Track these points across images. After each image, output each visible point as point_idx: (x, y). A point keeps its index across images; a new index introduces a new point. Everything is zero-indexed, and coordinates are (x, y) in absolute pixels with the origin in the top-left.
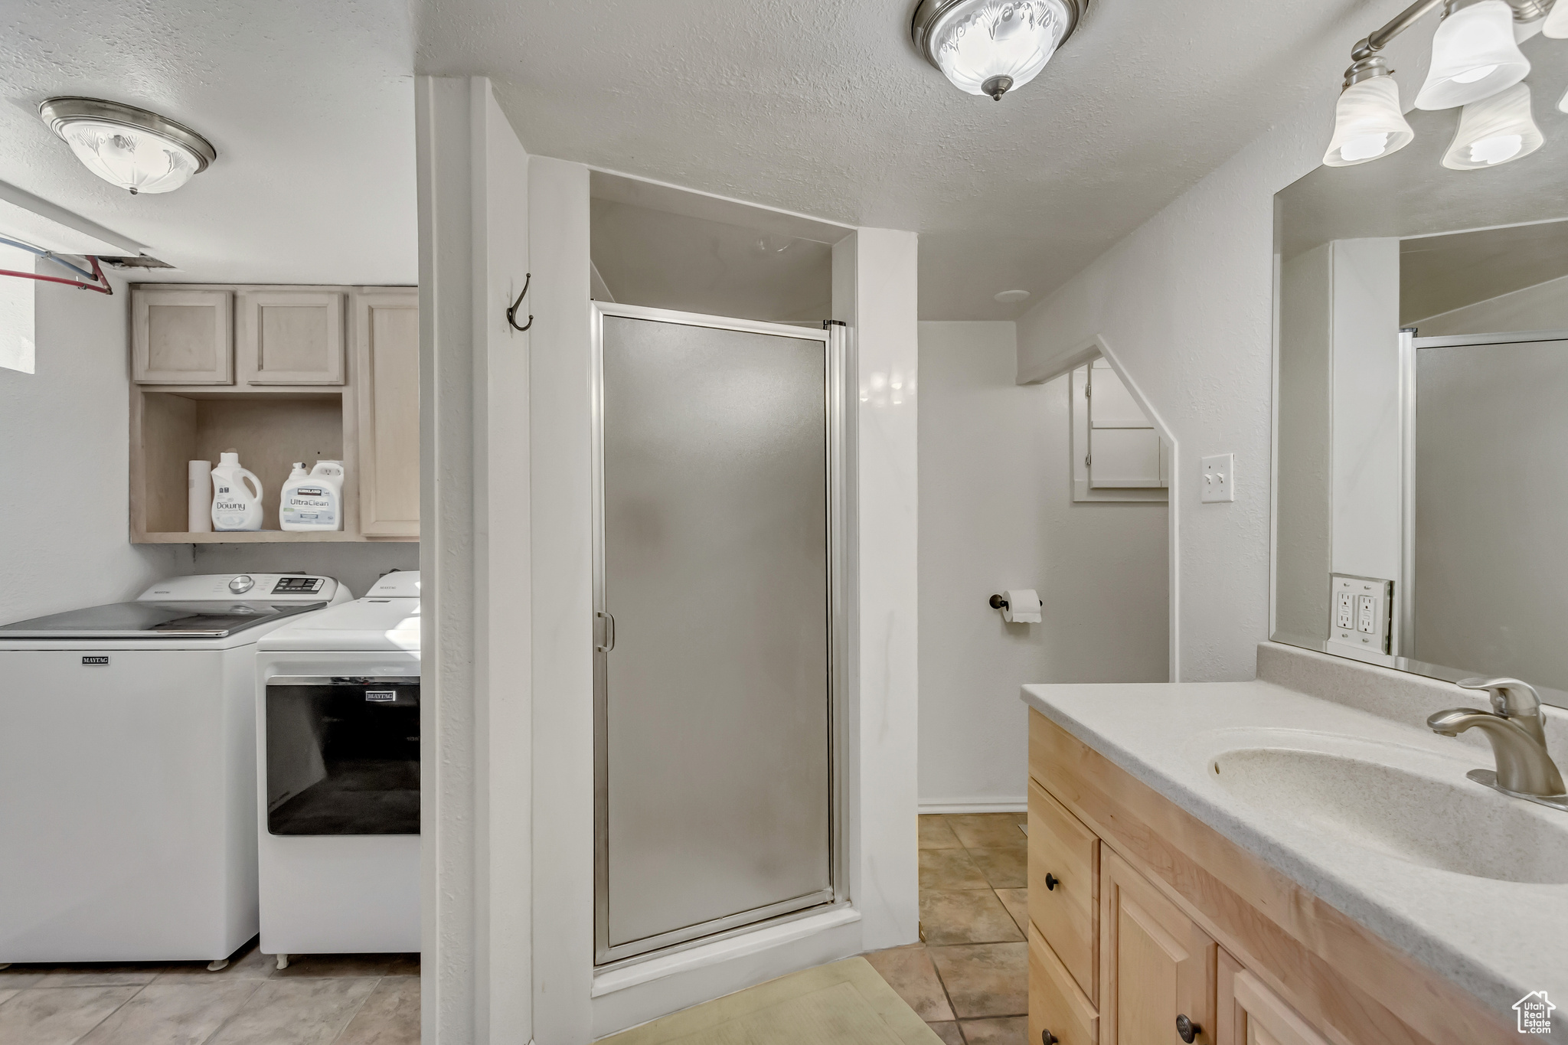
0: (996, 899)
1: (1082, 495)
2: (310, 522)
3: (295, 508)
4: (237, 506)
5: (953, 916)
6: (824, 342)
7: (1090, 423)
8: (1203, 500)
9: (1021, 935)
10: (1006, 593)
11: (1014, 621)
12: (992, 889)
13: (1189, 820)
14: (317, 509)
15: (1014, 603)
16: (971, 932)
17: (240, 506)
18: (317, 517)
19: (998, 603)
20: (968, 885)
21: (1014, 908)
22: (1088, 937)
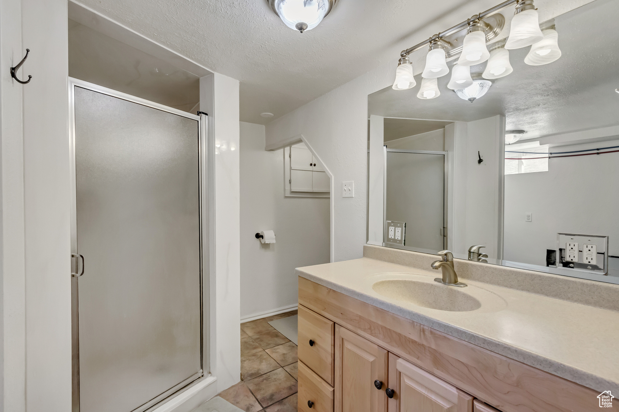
0: (267, 354)
1: (288, 194)
5: (254, 366)
6: (198, 121)
7: (291, 167)
8: (343, 197)
9: (279, 366)
10: (262, 232)
11: (266, 243)
12: (264, 350)
13: (377, 310)
15: (266, 236)
16: (260, 370)
19: (258, 236)
20: (254, 351)
21: (274, 355)
22: (329, 360)
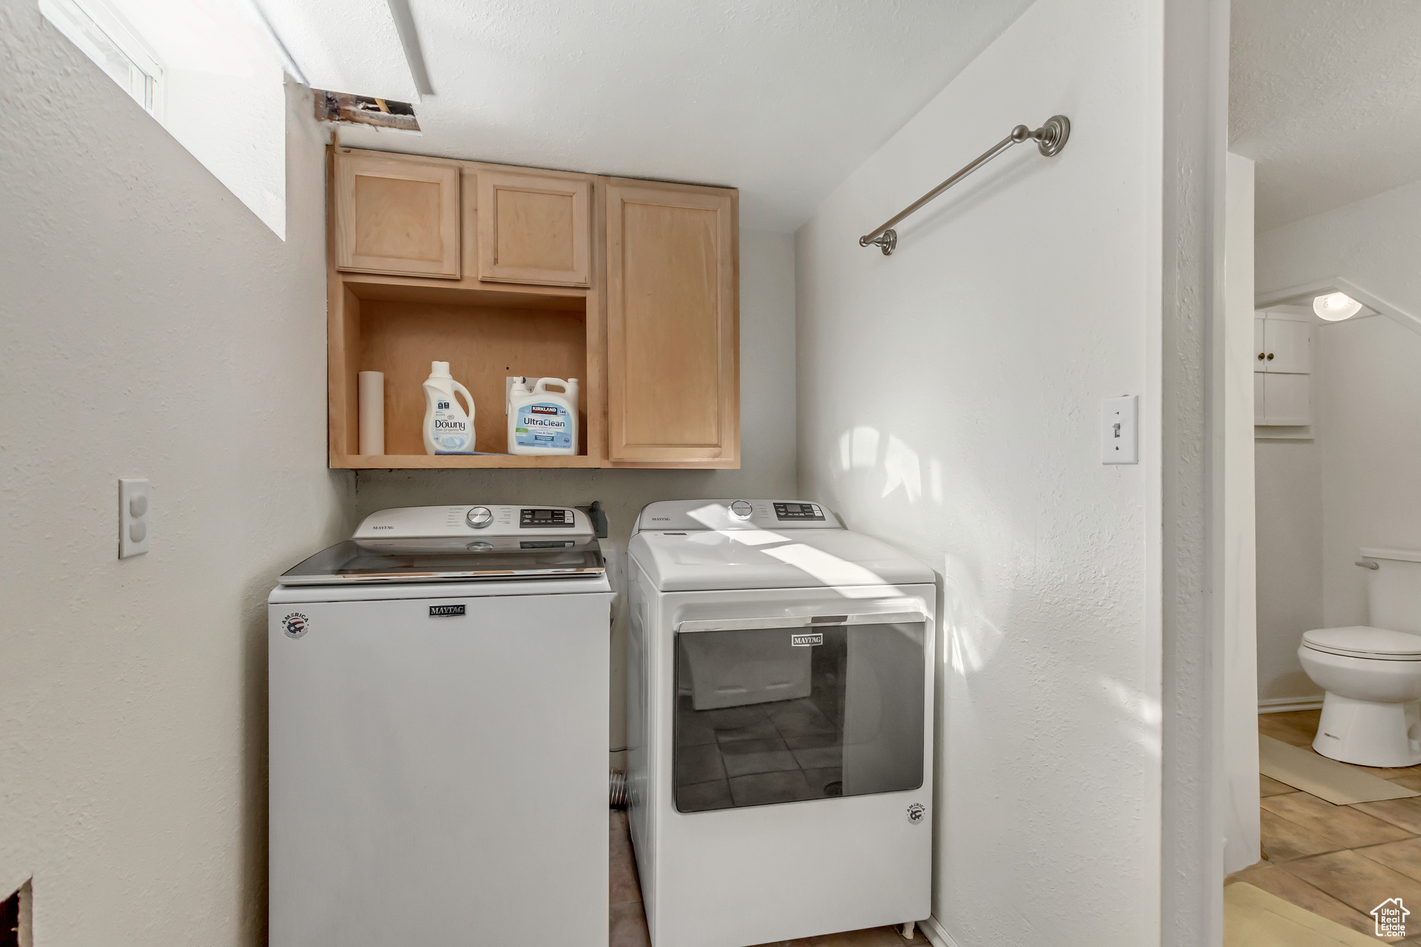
2: (545, 445)
3: (529, 428)
4: (458, 424)
14: (553, 431)
17: (460, 425)
18: (553, 440)
